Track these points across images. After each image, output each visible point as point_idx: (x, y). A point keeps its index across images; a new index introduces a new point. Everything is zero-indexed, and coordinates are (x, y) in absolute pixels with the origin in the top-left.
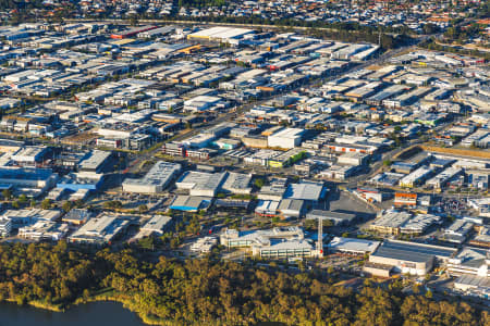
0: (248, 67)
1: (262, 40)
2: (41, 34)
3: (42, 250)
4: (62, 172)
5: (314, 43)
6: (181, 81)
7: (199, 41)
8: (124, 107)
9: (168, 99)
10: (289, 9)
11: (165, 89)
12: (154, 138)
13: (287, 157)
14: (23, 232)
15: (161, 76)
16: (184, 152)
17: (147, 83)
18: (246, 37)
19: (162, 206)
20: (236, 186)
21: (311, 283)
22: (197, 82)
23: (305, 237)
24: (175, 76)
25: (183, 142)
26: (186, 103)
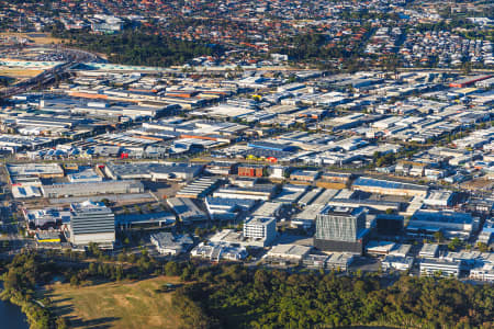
14: (475, 273)
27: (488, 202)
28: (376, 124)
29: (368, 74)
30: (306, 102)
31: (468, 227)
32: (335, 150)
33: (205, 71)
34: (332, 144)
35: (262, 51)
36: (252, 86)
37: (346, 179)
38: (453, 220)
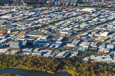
0: (95, 17)
1: (98, 11)
2: (46, 10)
3: (49, 59)
4: (53, 41)
5: (110, 12)
6: (79, 21)
7: (83, 12)
8: (66, 27)
9: (76, 25)
10: (104, 4)
11: (76, 22)
12: (73, 34)
13: (105, 39)
14: (45, 55)
15: (74, 19)
16: (81, 37)
17: (71, 21)
18: (94, 11)
19: (76, 50)
20: (93, 45)
21: (113, 68)
22: (83, 21)
23: (111, 57)
24: (78, 19)
25: (81, 35)
26: (81, 26)
27: (56, 38)
28: (39, 20)
29: (44, 8)
30: (25, 15)
31: (48, 44)
32: (26, 26)
33: (5, 7)
34: (26, 25)
35: (22, 3)
36: (14, 11)
37: (25, 33)
38: (45, 42)
